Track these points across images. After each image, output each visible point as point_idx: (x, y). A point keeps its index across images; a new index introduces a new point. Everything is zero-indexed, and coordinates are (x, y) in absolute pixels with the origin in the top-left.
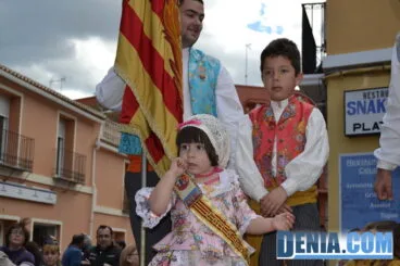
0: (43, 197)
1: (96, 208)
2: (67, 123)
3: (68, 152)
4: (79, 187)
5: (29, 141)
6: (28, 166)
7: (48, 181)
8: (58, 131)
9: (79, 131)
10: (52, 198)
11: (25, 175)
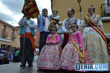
0: (9, 41)
1: (17, 43)
2: (14, 30)
3: (13, 34)
4: (15, 40)
5: (7, 32)
6: (7, 36)
7: (10, 39)
8: (12, 31)
9: (15, 31)
10: (11, 41)
11: (7, 38)
